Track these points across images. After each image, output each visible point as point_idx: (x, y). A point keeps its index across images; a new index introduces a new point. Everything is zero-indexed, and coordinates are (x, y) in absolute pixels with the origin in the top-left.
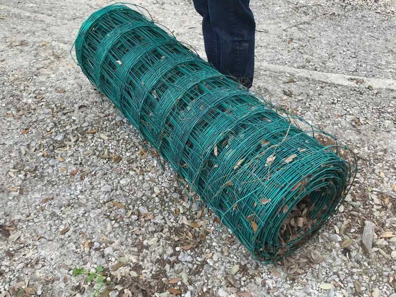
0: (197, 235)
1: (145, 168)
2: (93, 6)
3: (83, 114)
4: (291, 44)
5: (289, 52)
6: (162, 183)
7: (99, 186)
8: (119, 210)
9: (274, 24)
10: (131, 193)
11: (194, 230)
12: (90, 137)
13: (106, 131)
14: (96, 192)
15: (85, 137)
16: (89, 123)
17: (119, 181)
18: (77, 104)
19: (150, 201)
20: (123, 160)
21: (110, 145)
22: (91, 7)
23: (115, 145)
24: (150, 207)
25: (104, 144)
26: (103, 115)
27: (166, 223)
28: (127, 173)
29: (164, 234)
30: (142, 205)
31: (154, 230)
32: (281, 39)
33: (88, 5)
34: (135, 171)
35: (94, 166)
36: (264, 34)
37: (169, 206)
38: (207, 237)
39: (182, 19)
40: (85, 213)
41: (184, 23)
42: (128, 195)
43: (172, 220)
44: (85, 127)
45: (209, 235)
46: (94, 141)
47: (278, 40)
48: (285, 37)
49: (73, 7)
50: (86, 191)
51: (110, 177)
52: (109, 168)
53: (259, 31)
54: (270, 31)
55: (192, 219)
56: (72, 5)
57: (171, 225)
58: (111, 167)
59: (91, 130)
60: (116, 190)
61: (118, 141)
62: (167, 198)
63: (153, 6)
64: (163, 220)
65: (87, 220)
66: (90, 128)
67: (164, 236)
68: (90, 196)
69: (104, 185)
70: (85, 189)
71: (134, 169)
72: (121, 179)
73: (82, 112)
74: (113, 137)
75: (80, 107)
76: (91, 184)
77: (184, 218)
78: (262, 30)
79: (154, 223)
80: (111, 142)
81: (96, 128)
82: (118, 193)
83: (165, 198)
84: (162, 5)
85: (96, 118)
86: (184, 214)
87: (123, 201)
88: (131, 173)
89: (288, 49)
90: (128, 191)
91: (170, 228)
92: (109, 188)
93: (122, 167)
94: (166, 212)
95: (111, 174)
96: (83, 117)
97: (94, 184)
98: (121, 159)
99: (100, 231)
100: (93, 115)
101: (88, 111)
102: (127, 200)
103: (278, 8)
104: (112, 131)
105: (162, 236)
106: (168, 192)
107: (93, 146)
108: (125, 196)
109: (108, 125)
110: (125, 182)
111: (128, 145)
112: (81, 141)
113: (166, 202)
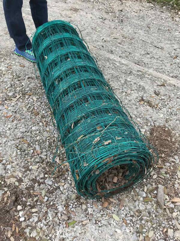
0: (61, 170)
1: (49, 122)
2: (63, 15)
3: (29, 82)
4: (175, 59)
5: (171, 65)
6: (55, 134)
7: (20, 127)
8: (24, 144)
9: (171, 44)
10: (35, 136)
11: (60, 167)
12: (27, 97)
13: (37, 95)
14: (17, 131)
15: (25, 97)
16: (30, 88)
17: (32, 127)
18: (28, 75)
19: (44, 143)
20: (39, 115)
21: (36, 104)
22: (61, 15)
23: (39, 105)
24: (42, 147)
25: (33, 103)
26: (40, 85)
27: (47, 159)
28: (38, 124)
29: (43, 165)
30: (38, 145)
31: (38, 161)
32: (170, 55)
33: (60, 14)
34: (43, 123)
35: (22, 115)
36: (160, 50)
37: (52, 149)
38: (66, 173)
39: (112, 32)
40: (6, 142)
41: (112, 34)
42: (33, 136)
43: (51, 158)
44: (27, 90)
45: (68, 172)
46: (28, 100)
47: (168, 55)
48: (173, 54)
49: (51, 14)
50: (12, 129)
51: (28, 123)
52: (30, 118)
53: (158, 48)
54: (165, 49)
55: (62, 160)
56: (51, 13)
57: (49, 161)
58: (31, 118)
59: (30, 93)
60: (28, 132)
61: (42, 103)
62: (53, 144)
63: (99, 20)
64: (46, 157)
65: (5, 146)
66: (29, 91)
67: (42, 166)
68: (13, 132)
69: (23, 128)
70: (12, 127)
71: (43, 122)
72: (33, 126)
73: (29, 81)
74: (39, 100)
75: (29, 78)
76: (16, 125)
77: (58, 158)
78: (160, 47)
79: (40, 157)
80: (37, 103)
81: (33, 92)
82: (28, 134)
83: (53, 143)
84: (105, 20)
85: (35, 86)
86: (59, 156)
87: (29, 139)
88: (41, 124)
89: (171, 63)
90: (34, 134)
91: (48, 162)
92: (24, 130)
93: (37, 119)
94: (49, 152)
95: (29, 122)
96: (28, 84)
97: (18, 126)
98: (39, 114)
99: (9, 154)
100: (34, 84)
101: (32, 81)
102: (31, 140)
103: (177, 33)
104: (41, 96)
105: (41, 166)
106: (56, 140)
107: (27, 103)
108: (31, 137)
109: (40, 92)
110: (35, 129)
111: (46, 106)
112: (22, 99)
113: (52, 146)
